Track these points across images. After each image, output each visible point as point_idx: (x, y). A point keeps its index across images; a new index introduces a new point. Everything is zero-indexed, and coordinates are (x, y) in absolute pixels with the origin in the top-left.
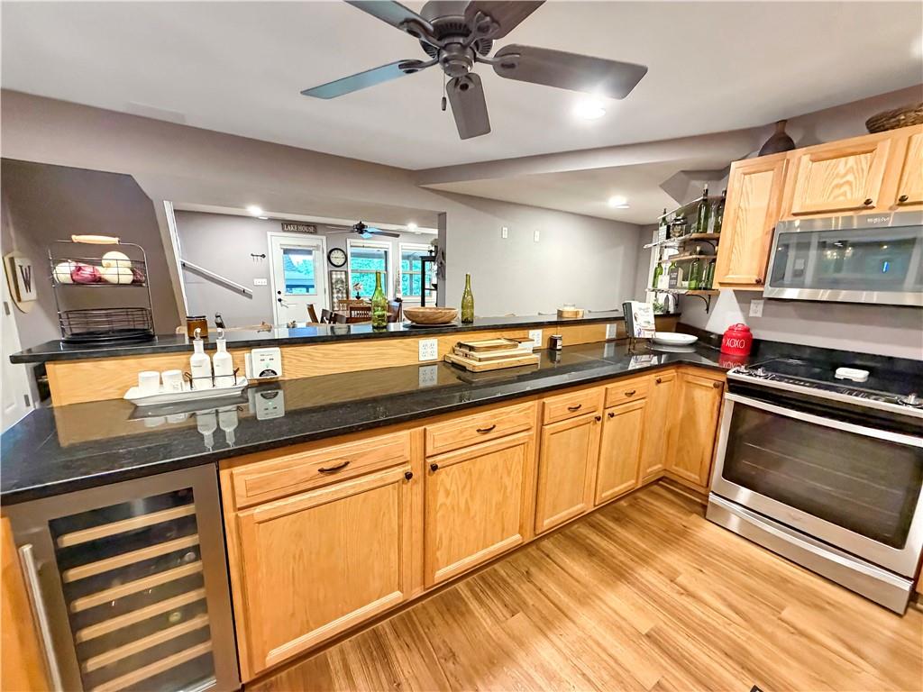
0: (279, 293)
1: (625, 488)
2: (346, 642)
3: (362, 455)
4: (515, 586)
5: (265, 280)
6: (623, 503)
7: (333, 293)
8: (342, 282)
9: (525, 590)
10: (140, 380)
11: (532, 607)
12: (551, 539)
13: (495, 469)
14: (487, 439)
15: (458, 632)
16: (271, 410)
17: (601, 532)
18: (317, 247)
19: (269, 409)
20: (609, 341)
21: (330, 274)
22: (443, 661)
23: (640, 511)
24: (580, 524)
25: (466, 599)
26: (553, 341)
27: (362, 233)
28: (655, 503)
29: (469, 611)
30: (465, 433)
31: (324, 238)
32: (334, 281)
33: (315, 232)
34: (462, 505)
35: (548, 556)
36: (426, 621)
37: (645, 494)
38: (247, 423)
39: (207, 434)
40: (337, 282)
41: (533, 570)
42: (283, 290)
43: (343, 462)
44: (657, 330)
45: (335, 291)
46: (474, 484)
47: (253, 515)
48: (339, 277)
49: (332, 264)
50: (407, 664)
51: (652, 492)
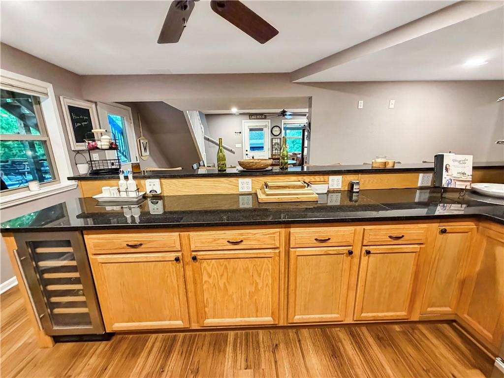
0: (247, 151)
1: (392, 316)
2: (161, 335)
3: (150, 242)
4: (262, 350)
5: (241, 145)
6: (397, 328)
7: (273, 150)
8: (278, 144)
9: (265, 356)
10: (103, 191)
11: (261, 370)
12: (311, 330)
13: (246, 270)
14: (234, 248)
15: (210, 360)
16: (156, 210)
17: (357, 342)
18: (266, 126)
19: (156, 209)
20: (421, 188)
21: (272, 140)
22: (190, 372)
23: (410, 341)
24: (343, 329)
25: (228, 343)
26: (352, 185)
27: (284, 116)
28: (435, 341)
29: (225, 351)
30: (218, 242)
31: (270, 121)
32: (273, 144)
33: (265, 118)
34: (222, 285)
35: (299, 341)
36: (200, 344)
37: (427, 329)
38: (145, 214)
39: (128, 216)
40: (275, 144)
41: (282, 346)
42: (249, 149)
43: (139, 243)
44: (473, 182)
45: (274, 149)
46: (230, 275)
47: (97, 259)
48: (276, 141)
49: (273, 135)
50: (175, 363)
51: (438, 329)
